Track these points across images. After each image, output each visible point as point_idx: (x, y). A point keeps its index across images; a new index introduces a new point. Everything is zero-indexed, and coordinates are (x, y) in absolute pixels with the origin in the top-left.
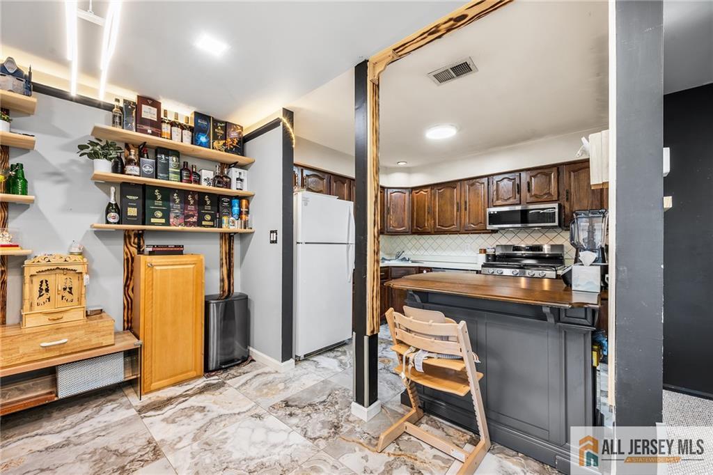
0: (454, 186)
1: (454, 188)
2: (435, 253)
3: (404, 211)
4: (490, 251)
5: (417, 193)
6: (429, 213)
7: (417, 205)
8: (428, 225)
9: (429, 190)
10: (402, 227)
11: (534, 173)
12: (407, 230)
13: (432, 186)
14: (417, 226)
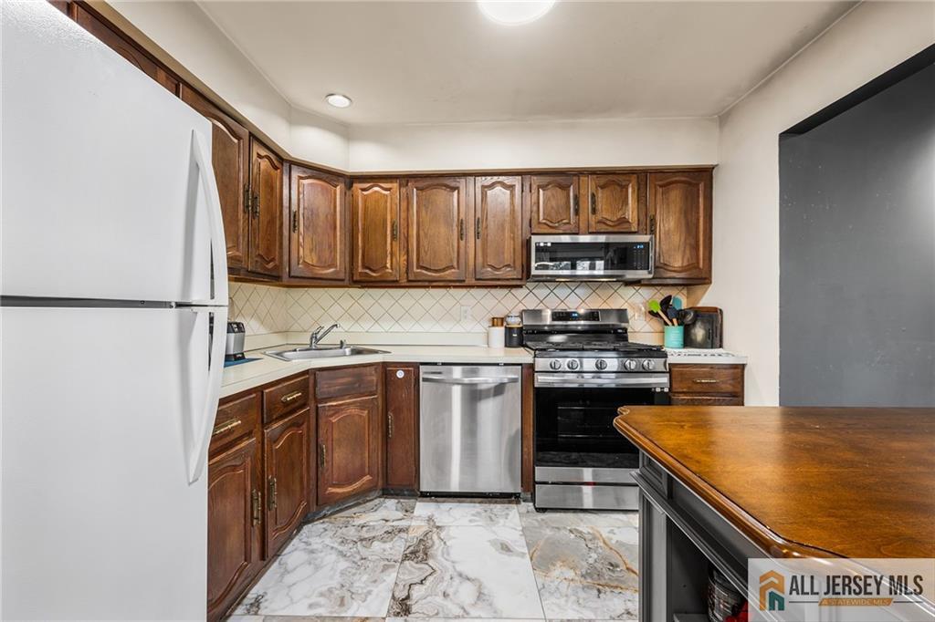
0: (453, 184)
1: (453, 189)
2: (396, 328)
3: (335, 228)
4: (514, 322)
5: (364, 190)
6: (394, 237)
7: (365, 218)
8: (393, 263)
9: (395, 185)
10: (330, 267)
11: (603, 180)
12: (342, 276)
13: (405, 179)
14: (365, 267)
